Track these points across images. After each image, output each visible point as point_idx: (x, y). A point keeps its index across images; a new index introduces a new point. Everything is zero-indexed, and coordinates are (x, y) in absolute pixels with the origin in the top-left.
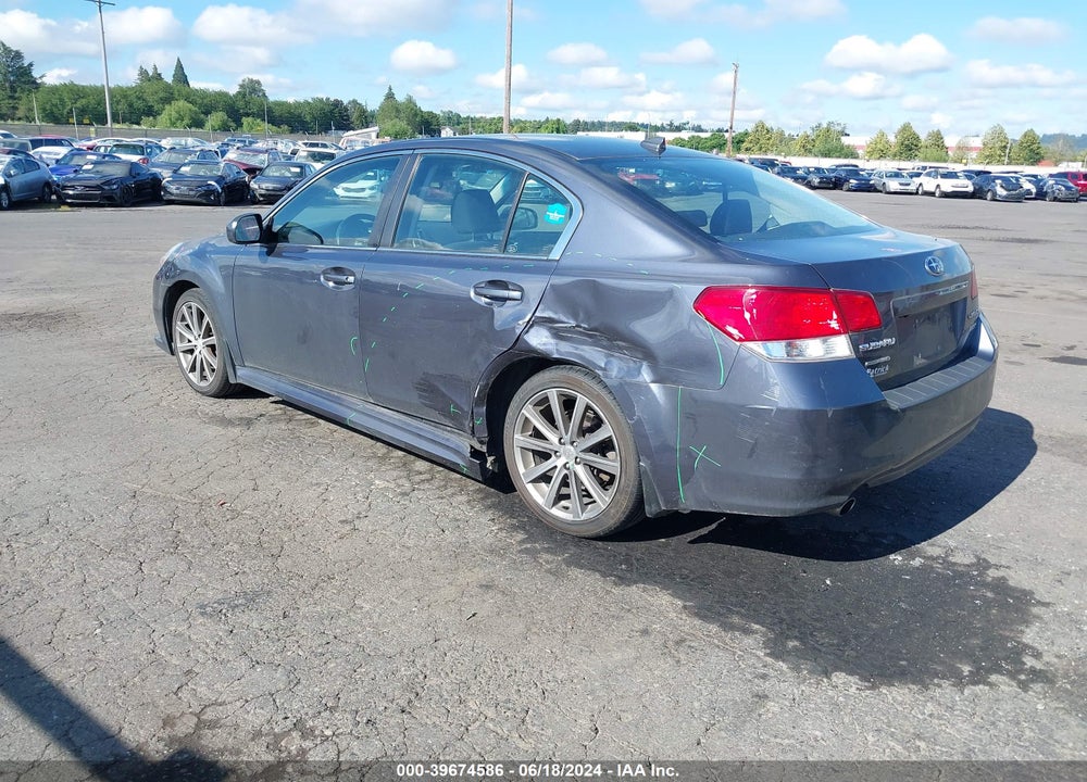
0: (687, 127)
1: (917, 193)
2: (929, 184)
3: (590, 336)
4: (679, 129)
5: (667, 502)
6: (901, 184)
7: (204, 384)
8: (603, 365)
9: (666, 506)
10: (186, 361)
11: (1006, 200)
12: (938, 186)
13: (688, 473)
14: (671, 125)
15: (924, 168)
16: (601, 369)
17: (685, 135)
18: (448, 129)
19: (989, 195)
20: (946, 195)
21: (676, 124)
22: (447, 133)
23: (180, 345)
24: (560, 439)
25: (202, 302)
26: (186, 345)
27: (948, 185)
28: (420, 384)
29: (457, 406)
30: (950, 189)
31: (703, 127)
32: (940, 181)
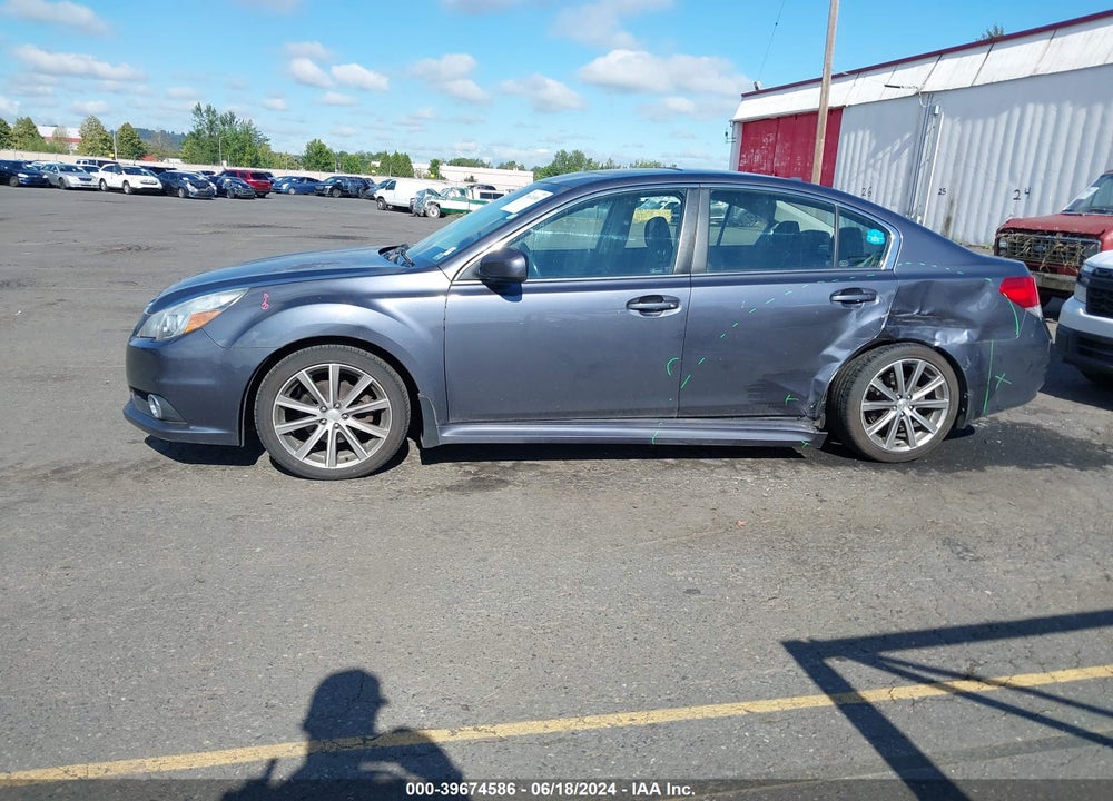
1: (100, 189)
2: (114, 180)
6: (81, 179)
7: (345, 465)
10: (291, 447)
11: (199, 197)
12: (125, 182)
15: (101, 163)
19: (181, 193)
20: (135, 191)
23: (280, 426)
27: (136, 182)
30: (140, 186)
32: (125, 176)
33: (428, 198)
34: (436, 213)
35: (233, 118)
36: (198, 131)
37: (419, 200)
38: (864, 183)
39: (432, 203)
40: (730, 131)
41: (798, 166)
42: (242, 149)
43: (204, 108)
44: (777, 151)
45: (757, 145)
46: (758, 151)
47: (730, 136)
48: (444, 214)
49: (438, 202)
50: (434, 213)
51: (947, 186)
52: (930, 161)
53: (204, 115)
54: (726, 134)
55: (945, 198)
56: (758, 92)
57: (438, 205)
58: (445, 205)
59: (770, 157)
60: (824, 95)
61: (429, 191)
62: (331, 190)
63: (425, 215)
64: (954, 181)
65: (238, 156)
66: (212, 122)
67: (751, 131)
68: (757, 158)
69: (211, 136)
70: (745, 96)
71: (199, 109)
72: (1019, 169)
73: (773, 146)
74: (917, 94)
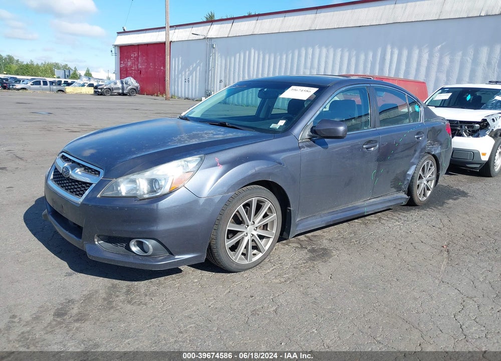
23: (227, 243)
26: (235, 240)
28: (393, 180)
29: (401, 182)
38: (185, 77)
40: (113, 50)
41: (151, 68)
44: (140, 60)
45: (129, 57)
46: (129, 60)
47: (113, 52)
51: (223, 79)
52: (214, 67)
54: (112, 51)
55: (223, 84)
56: (125, 32)
59: (136, 63)
60: (167, 35)
64: (225, 77)
67: (125, 51)
68: (129, 64)
70: (118, 33)
72: (251, 72)
73: (137, 58)
74: (205, 38)
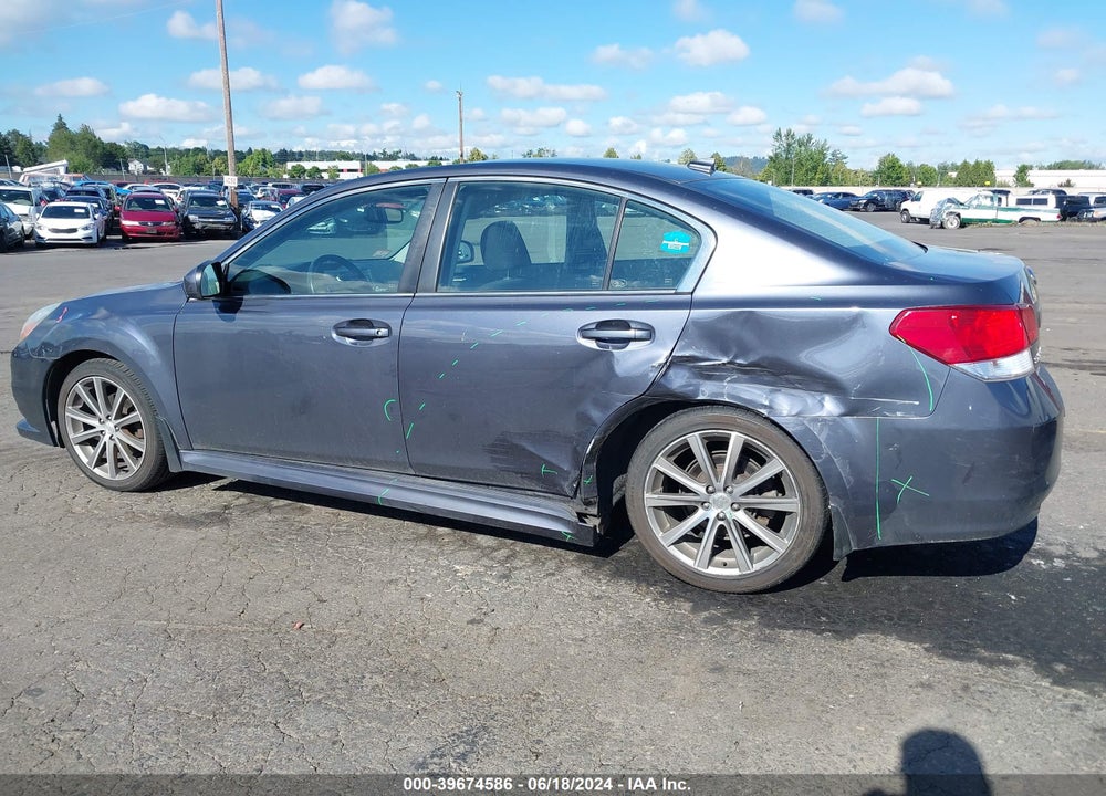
0: (400, 155)
3: (746, 372)
4: (393, 157)
5: (859, 542)
7: (121, 477)
8: (767, 403)
9: (858, 545)
10: (85, 456)
13: (889, 507)
14: (384, 153)
16: (765, 407)
17: (402, 164)
18: (136, 162)
21: (389, 152)
22: (136, 166)
23: (73, 436)
24: (707, 488)
25: (113, 373)
26: (84, 435)
28: (493, 445)
29: (550, 465)
31: (416, 155)
33: (948, 208)
34: (956, 223)
35: (810, 139)
36: (776, 154)
37: (939, 210)
39: (951, 213)
42: (815, 168)
43: (784, 132)
48: (963, 224)
49: (958, 211)
50: (953, 223)
53: (784, 139)
57: (958, 215)
58: (966, 214)
61: (950, 200)
62: (866, 205)
63: (942, 227)
65: (810, 175)
66: (789, 145)
69: (787, 158)
71: (779, 134)
